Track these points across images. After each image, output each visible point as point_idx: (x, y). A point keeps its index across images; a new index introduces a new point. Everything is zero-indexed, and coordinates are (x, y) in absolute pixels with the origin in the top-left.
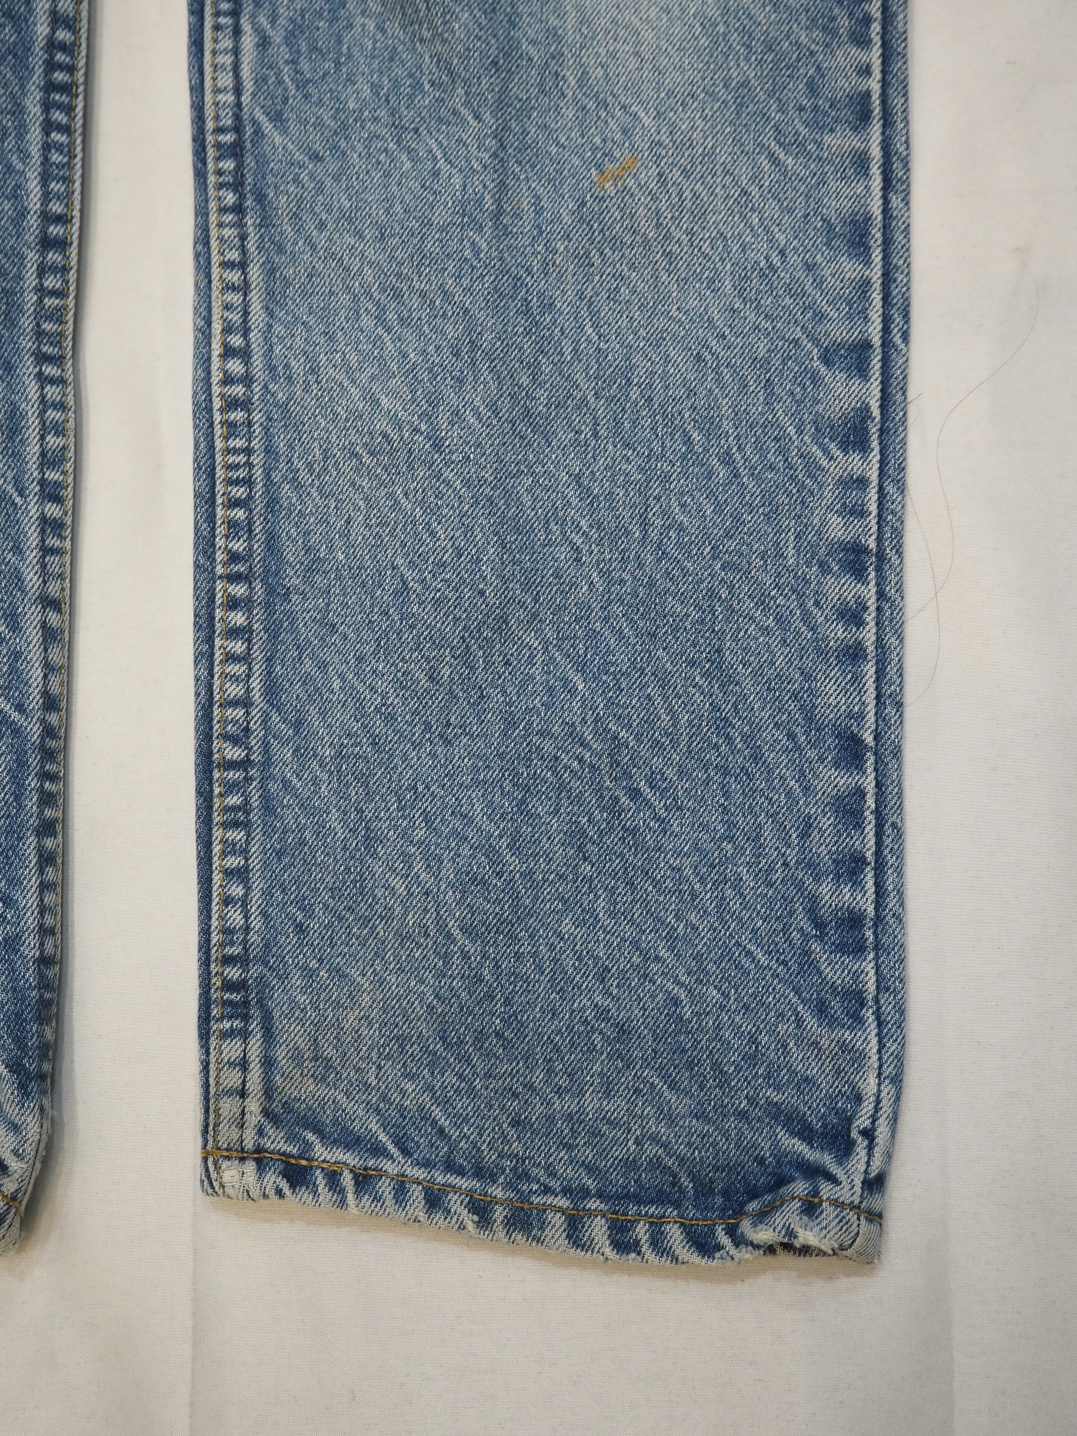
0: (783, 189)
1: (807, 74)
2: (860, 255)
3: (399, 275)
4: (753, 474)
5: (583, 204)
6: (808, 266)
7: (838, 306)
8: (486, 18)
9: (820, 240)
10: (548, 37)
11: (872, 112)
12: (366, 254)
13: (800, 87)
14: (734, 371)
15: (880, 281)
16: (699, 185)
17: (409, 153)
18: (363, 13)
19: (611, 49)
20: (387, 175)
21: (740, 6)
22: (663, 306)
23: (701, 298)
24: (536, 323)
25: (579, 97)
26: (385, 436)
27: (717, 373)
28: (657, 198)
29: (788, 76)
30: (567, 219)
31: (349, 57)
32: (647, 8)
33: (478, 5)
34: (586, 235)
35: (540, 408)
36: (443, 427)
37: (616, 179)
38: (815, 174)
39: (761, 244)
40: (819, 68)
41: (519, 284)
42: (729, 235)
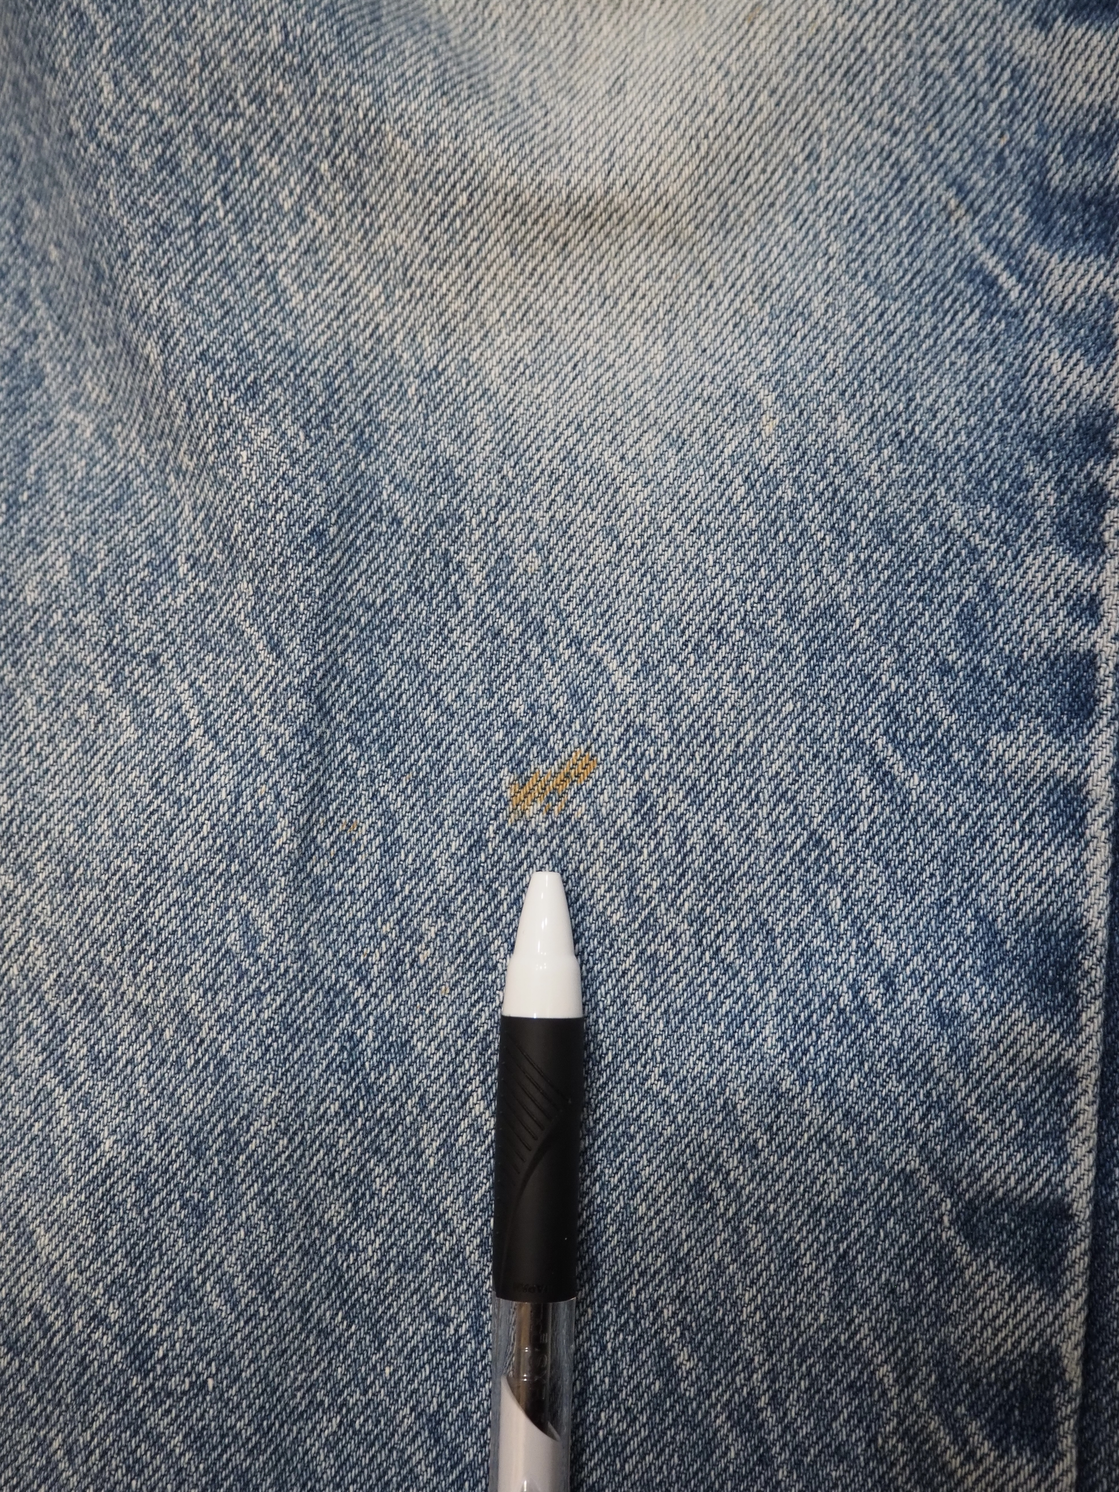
0: (896, 840)
1: (959, 597)
2: (1056, 1010)
3: (96, 965)
4: (799, 1463)
5: (480, 844)
6: (941, 1016)
7: (999, 1115)
8: (308, 436)
9: (969, 962)
10: (433, 480)
11: (1097, 701)
12: (36, 911)
13: (945, 624)
14: (773, 1230)
15: (1094, 1075)
16: (720, 822)
17: (136, 707)
18: (75, 399)
19: (559, 516)
20: (89, 749)
21: (830, 447)
22: (633, 1064)
23: (714, 1056)
24: (369, 1088)
25: (488, 610)
26: (39, 1316)
27: (735, 1229)
28: (632, 846)
29: (922, 599)
30: (445, 873)
31: (39, 490)
32: (636, 435)
33: (293, 410)
34: (484, 909)
35: (366, 1269)
36: (156, 1315)
37: (552, 796)
38: (966, 816)
39: (844, 957)
40: (986, 586)
41: (338, 1003)
42: (778, 929)
